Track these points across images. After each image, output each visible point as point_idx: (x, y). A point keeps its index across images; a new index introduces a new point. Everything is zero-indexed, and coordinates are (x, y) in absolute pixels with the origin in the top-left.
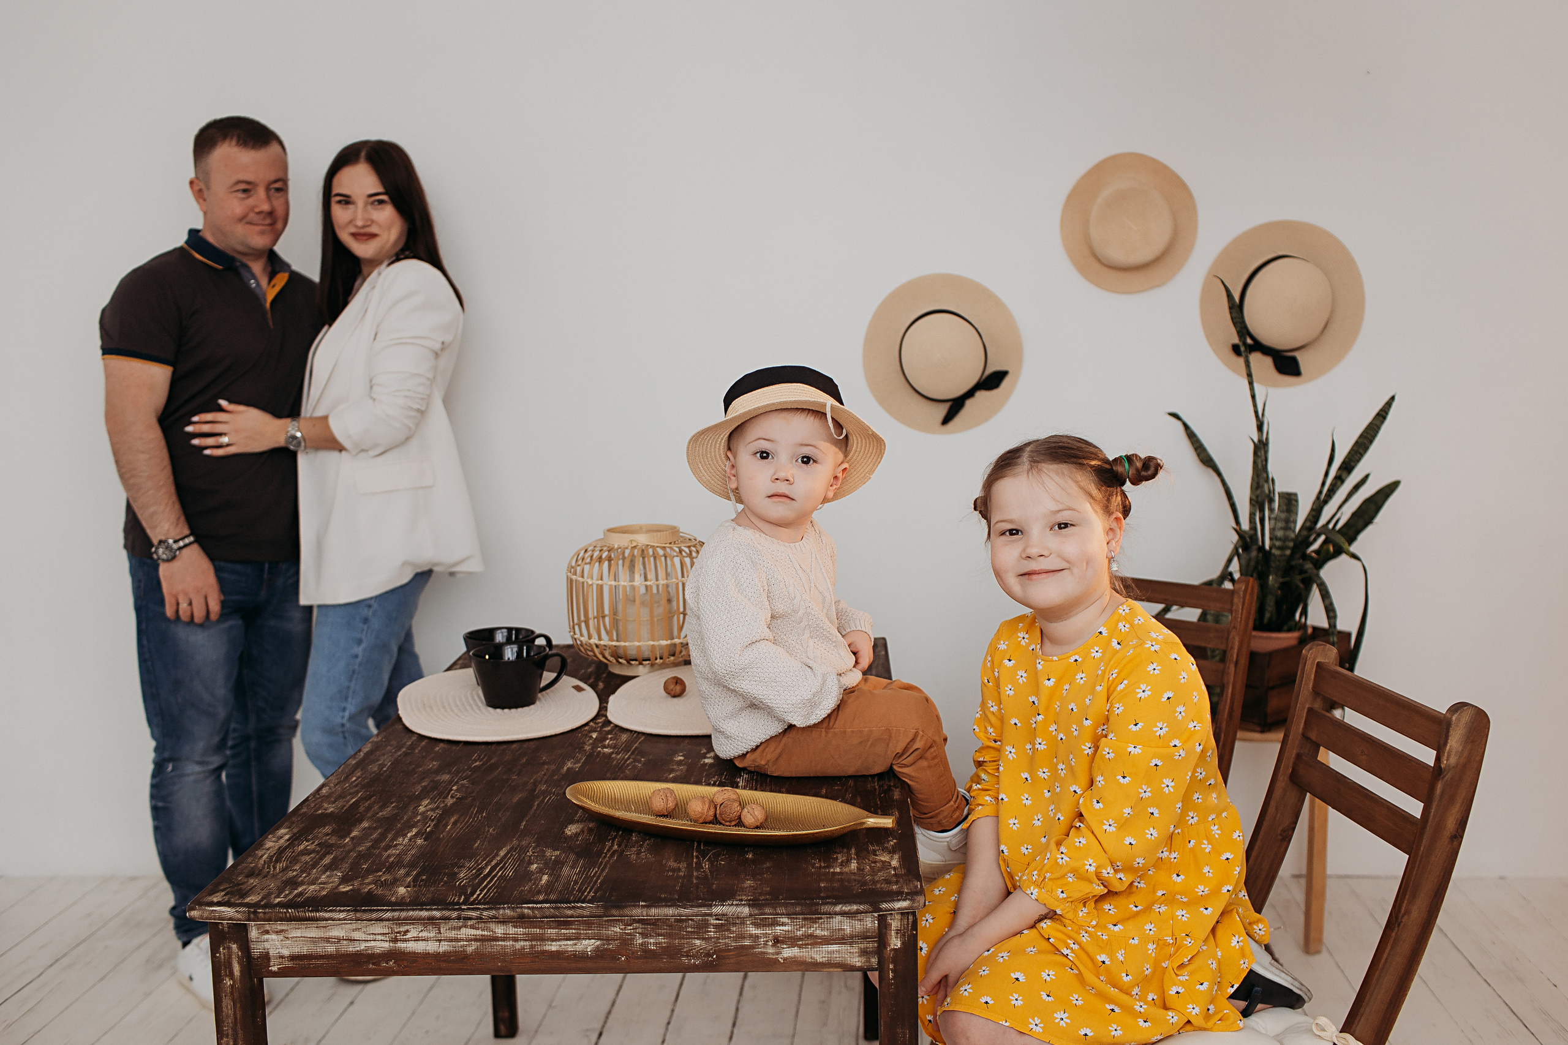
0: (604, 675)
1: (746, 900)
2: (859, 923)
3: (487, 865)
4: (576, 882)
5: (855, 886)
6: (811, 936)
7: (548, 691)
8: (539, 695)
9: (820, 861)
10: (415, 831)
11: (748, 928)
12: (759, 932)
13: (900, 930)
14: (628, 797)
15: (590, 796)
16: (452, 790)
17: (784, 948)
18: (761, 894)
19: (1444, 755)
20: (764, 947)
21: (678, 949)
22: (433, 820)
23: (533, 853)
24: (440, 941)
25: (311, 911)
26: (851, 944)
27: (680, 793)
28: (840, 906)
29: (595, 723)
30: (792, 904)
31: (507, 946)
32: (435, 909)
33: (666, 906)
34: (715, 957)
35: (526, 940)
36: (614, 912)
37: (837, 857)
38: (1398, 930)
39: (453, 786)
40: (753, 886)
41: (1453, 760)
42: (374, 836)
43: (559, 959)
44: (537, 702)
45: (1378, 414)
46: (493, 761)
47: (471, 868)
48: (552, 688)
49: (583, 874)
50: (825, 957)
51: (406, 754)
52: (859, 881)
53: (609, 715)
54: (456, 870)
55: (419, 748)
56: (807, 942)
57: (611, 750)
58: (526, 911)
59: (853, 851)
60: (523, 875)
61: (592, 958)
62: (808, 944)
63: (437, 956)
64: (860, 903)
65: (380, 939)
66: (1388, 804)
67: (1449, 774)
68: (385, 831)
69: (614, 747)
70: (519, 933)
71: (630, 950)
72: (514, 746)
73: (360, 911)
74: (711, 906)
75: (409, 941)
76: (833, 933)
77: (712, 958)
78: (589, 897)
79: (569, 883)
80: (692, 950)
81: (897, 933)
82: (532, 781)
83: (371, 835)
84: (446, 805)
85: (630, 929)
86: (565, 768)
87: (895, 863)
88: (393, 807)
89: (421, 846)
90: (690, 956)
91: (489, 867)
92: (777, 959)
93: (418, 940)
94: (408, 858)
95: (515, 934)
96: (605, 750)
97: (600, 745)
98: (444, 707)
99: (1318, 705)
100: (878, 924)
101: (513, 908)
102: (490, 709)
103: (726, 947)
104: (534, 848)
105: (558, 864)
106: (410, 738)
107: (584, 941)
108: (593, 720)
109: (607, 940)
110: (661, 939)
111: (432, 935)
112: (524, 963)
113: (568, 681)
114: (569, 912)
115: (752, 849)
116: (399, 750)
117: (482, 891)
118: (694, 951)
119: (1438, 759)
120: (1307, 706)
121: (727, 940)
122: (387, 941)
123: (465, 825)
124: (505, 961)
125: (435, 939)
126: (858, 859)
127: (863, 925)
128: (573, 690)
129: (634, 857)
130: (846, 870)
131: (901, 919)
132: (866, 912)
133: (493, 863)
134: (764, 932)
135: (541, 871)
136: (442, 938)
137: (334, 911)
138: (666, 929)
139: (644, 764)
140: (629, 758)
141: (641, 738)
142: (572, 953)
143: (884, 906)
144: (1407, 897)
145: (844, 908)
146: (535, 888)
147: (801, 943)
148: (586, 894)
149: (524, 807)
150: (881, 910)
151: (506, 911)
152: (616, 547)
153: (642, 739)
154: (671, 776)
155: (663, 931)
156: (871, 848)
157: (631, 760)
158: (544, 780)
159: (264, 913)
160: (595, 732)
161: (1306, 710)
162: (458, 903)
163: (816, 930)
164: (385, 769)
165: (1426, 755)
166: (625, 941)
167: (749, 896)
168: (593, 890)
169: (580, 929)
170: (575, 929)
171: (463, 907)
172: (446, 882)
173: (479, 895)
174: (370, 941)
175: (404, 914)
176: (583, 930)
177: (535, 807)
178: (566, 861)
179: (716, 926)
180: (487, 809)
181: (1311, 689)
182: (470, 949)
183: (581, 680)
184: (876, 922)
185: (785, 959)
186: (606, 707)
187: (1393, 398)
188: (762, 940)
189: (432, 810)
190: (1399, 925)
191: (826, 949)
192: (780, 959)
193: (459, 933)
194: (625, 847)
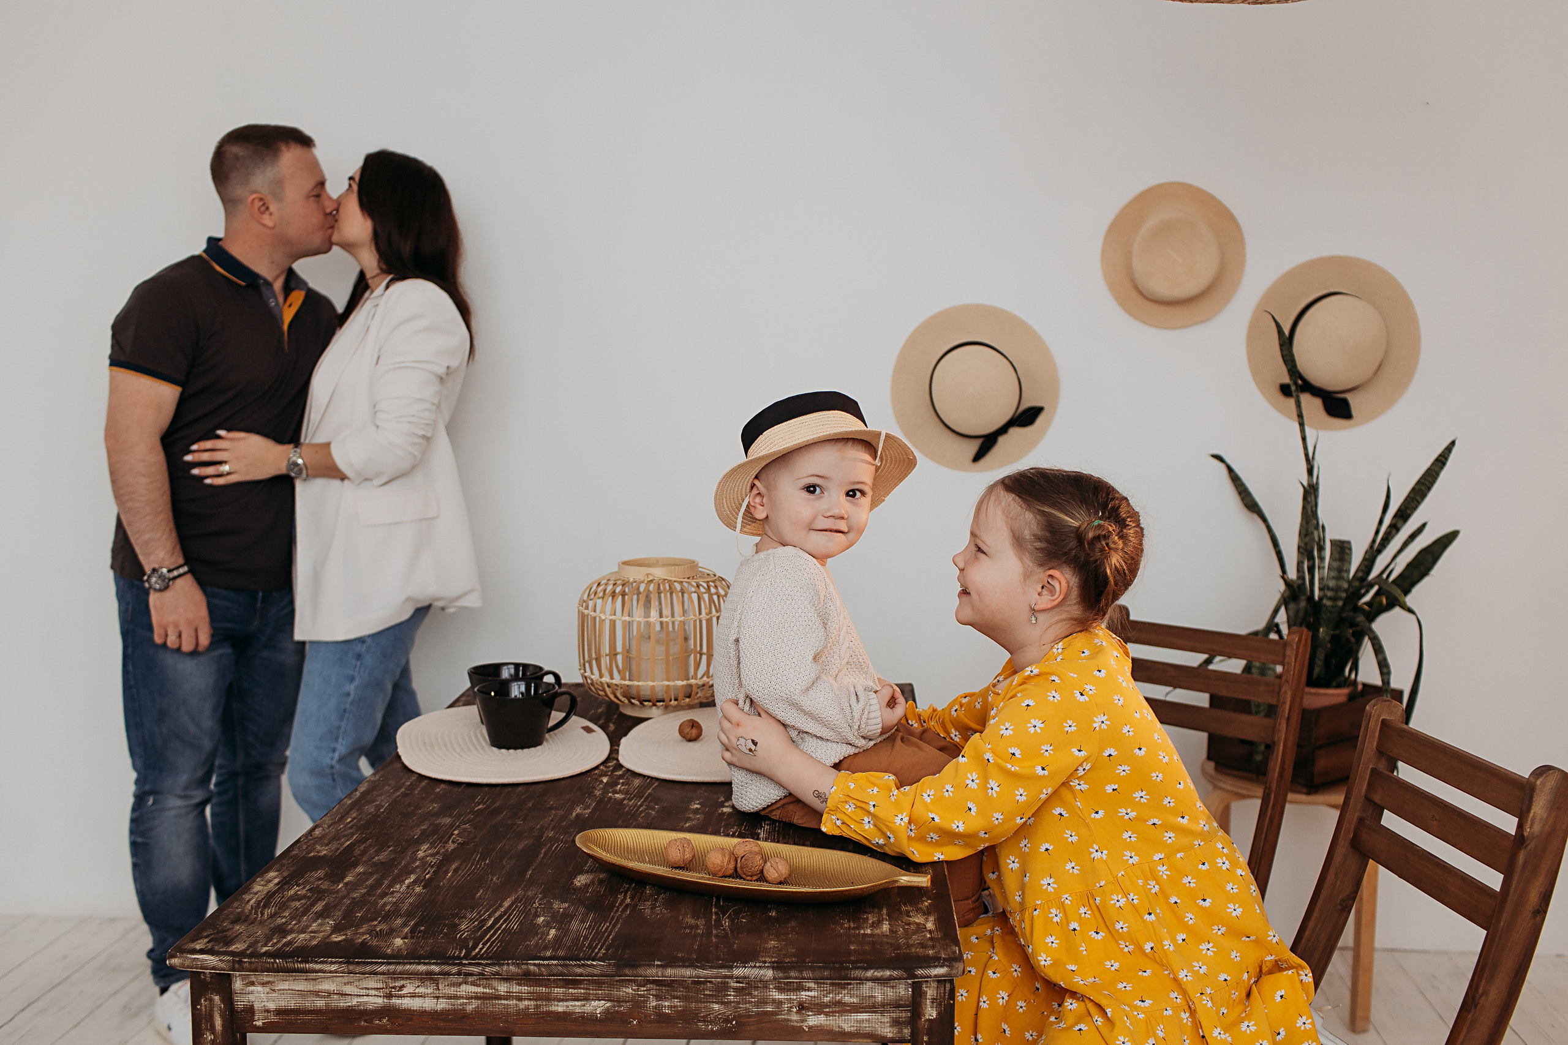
0: (615, 716)
1: (770, 962)
2: (892, 990)
3: (490, 916)
4: (586, 938)
5: (888, 949)
6: (839, 1003)
7: (556, 731)
8: (547, 736)
9: (849, 921)
10: (413, 877)
11: (771, 993)
12: (783, 997)
13: (936, 999)
14: (641, 847)
15: (601, 845)
16: (453, 835)
17: (809, 1016)
18: (786, 956)
19: (1527, 823)
20: (787, 1014)
21: (695, 1014)
22: (432, 867)
23: (540, 904)
24: (438, 998)
25: (301, 962)
26: (882, 1012)
27: (697, 844)
28: (872, 971)
29: (606, 767)
30: (820, 968)
31: (510, 1005)
32: (433, 964)
33: (683, 966)
34: (734, 1023)
35: (530, 999)
36: (627, 971)
37: (867, 917)
38: (1475, 1012)
39: (454, 830)
40: (777, 947)
41: (1537, 828)
42: (370, 882)
43: (565, 1022)
44: (545, 743)
45: (1437, 460)
46: (497, 805)
47: (473, 919)
48: (560, 729)
49: (593, 929)
50: (853, 1026)
51: (404, 795)
52: (892, 945)
53: (620, 758)
54: (457, 921)
55: (419, 789)
56: (834, 1009)
57: (623, 796)
58: (532, 967)
59: (885, 911)
60: (529, 929)
61: (601, 1020)
62: (835, 1012)
63: (434, 1014)
64: (894, 969)
65: (373, 994)
66: (1462, 874)
67: (1533, 843)
68: (381, 876)
69: (626, 792)
70: (523, 991)
71: (643, 1013)
72: (520, 789)
73: (353, 963)
74: (732, 967)
75: (404, 997)
76: (863, 1000)
77: (732, 1024)
78: (600, 955)
79: (578, 939)
80: (709, 1014)
81: (933, 1002)
82: (538, 826)
83: (367, 880)
84: (447, 851)
85: (644, 991)
86: (574, 814)
87: (930, 925)
88: (391, 851)
89: (420, 894)
90: (708, 1021)
91: (493, 919)
92: (801, 1027)
93: (415, 996)
94: (405, 907)
95: (519, 993)
96: (617, 796)
97: (611, 790)
98: (446, 746)
99: (1382, 766)
100: (913, 991)
101: (518, 964)
102: (494, 749)
103: (746, 1012)
104: (540, 900)
105: (566, 918)
106: (409, 778)
107: (593, 1002)
108: (603, 763)
109: (619, 1002)
110: (676, 1002)
111: (429, 991)
112: (528, 1024)
113: (577, 722)
114: (579, 970)
115: (775, 907)
116: (397, 790)
117: (484, 944)
118: (711, 1016)
119: (1520, 827)
120: (1371, 767)
121: (748, 1005)
122: (380, 996)
123: (467, 872)
124: (508, 1021)
125: (432, 995)
126: (890, 920)
127: (896, 992)
128: (582, 731)
129: (648, 911)
130: (877, 931)
131: (938, 987)
132: (900, 979)
133: (497, 914)
134: (788, 997)
135: (548, 925)
136: (441, 995)
137: (326, 962)
138: (682, 992)
139: (658, 811)
140: (641, 805)
141: (654, 784)
142: (580, 1015)
143: (919, 972)
144: (1485, 976)
145: (876, 973)
146: (542, 943)
147: (828, 1010)
148: (596, 950)
149: (531, 853)
150: (916, 977)
151: (511, 967)
152: (631, 580)
153: (656, 784)
154: (687, 825)
155: (679, 993)
156: (904, 908)
157: (644, 807)
158: (551, 826)
159: (250, 963)
160: (606, 776)
161: (1369, 770)
162: (459, 958)
163: (845, 996)
164: (382, 810)
165: (1507, 823)
166: (638, 1004)
167: (773, 957)
168: (604, 947)
169: (589, 989)
170: (583, 989)
171: (464, 962)
172: (446, 934)
173: (481, 949)
174: (363, 995)
175: (400, 968)
176: (593, 990)
177: (542, 855)
178: (575, 915)
179: (736, 989)
180: (490, 857)
181: (1374, 748)
182: (470, 1008)
183: (590, 720)
184: (910, 990)
185: (810, 1027)
186: (618, 751)
187: (1452, 444)
188: (786, 1006)
189: (432, 855)
190: (1476, 1007)
191: (855, 1017)
192: (805, 1028)
193: (458, 990)
194: (639, 901)
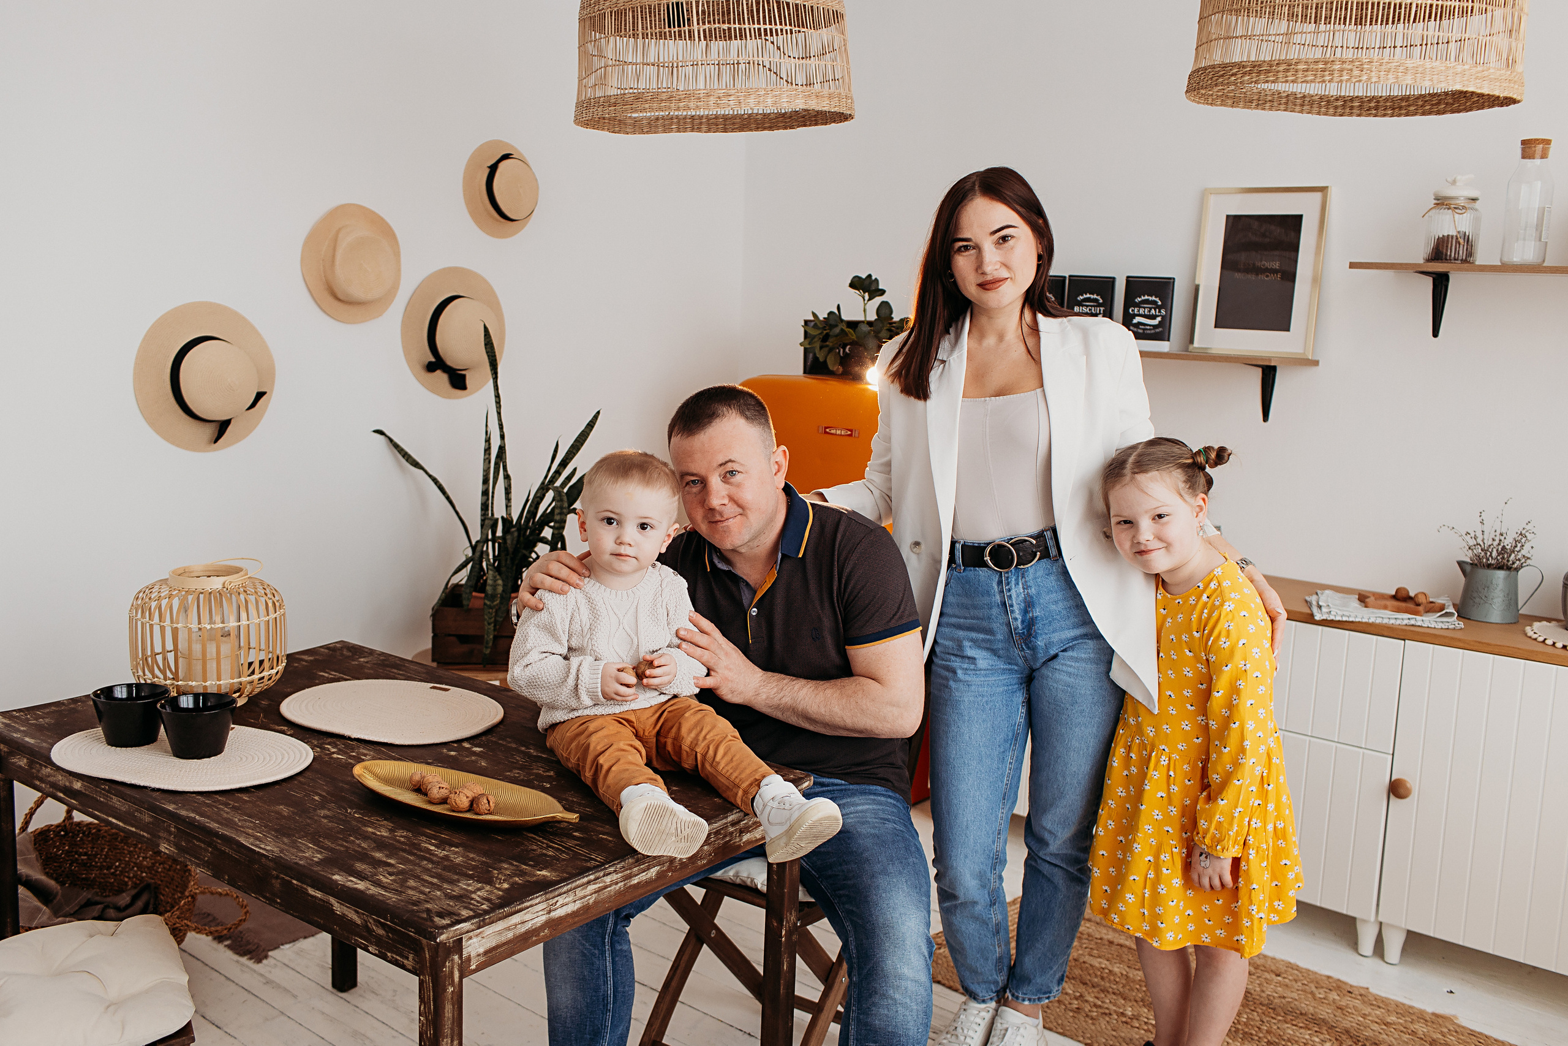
45: (588, 425)
74: (727, 817)
75: (557, 909)
122: (545, 914)
159: (490, 918)
174: (535, 918)
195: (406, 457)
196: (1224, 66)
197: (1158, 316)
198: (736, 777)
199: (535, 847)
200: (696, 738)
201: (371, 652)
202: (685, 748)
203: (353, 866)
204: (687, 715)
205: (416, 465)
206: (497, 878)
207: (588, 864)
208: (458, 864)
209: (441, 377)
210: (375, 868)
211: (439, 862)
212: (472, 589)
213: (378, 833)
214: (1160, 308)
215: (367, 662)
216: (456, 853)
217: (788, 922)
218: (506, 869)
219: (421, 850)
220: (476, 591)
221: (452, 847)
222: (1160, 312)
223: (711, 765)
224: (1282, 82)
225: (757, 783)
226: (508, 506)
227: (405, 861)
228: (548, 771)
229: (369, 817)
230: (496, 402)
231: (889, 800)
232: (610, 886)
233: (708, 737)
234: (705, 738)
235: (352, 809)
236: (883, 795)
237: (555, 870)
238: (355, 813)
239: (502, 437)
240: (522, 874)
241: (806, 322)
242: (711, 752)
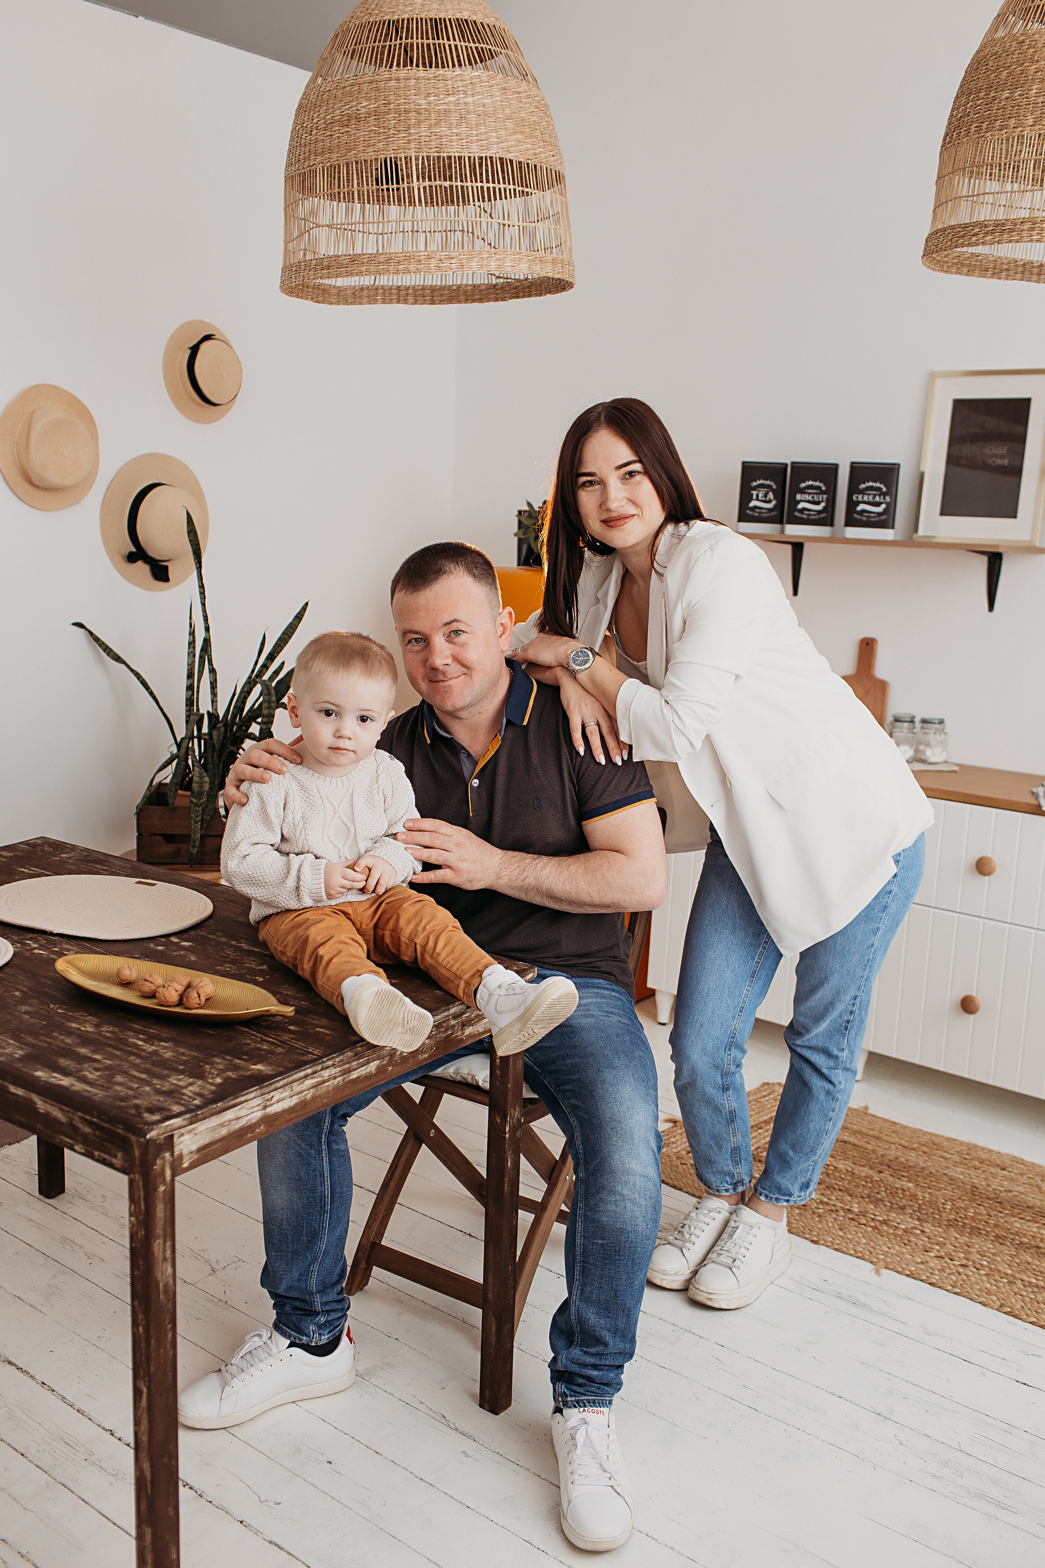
24: (292, 1096)
25: (233, 1099)
45: (296, 616)
74: (449, 1010)
75: (273, 1105)
159: (202, 1113)
182: (309, 1097)
185: (466, 1037)
187: (307, 604)
195: (107, 651)
196: (965, 226)
197: (883, 503)
198: (458, 968)
199: (248, 1041)
200: (415, 929)
201: (74, 848)
202: (404, 939)
203: (56, 1061)
204: (404, 906)
205: (118, 659)
206: (209, 1073)
207: (305, 1058)
208: (168, 1059)
209: (142, 568)
210: (79, 1064)
211: (147, 1057)
212: (178, 787)
213: (83, 1029)
214: (885, 494)
215: (69, 858)
216: (165, 1048)
217: (511, 1118)
218: (218, 1063)
219: (128, 1045)
220: (181, 789)
221: (162, 1041)
222: (884, 499)
223: (431, 956)
224: (1027, 241)
225: (479, 974)
226: (214, 702)
227: (111, 1057)
228: (261, 964)
229: (73, 1013)
230: (200, 593)
231: (613, 993)
232: (328, 1080)
233: (427, 927)
234: (424, 929)
235: (55, 1004)
236: (607, 989)
237: (269, 1064)
238: (58, 1008)
239: (207, 629)
240: (236, 1068)
241: (520, 512)
242: (431, 943)
